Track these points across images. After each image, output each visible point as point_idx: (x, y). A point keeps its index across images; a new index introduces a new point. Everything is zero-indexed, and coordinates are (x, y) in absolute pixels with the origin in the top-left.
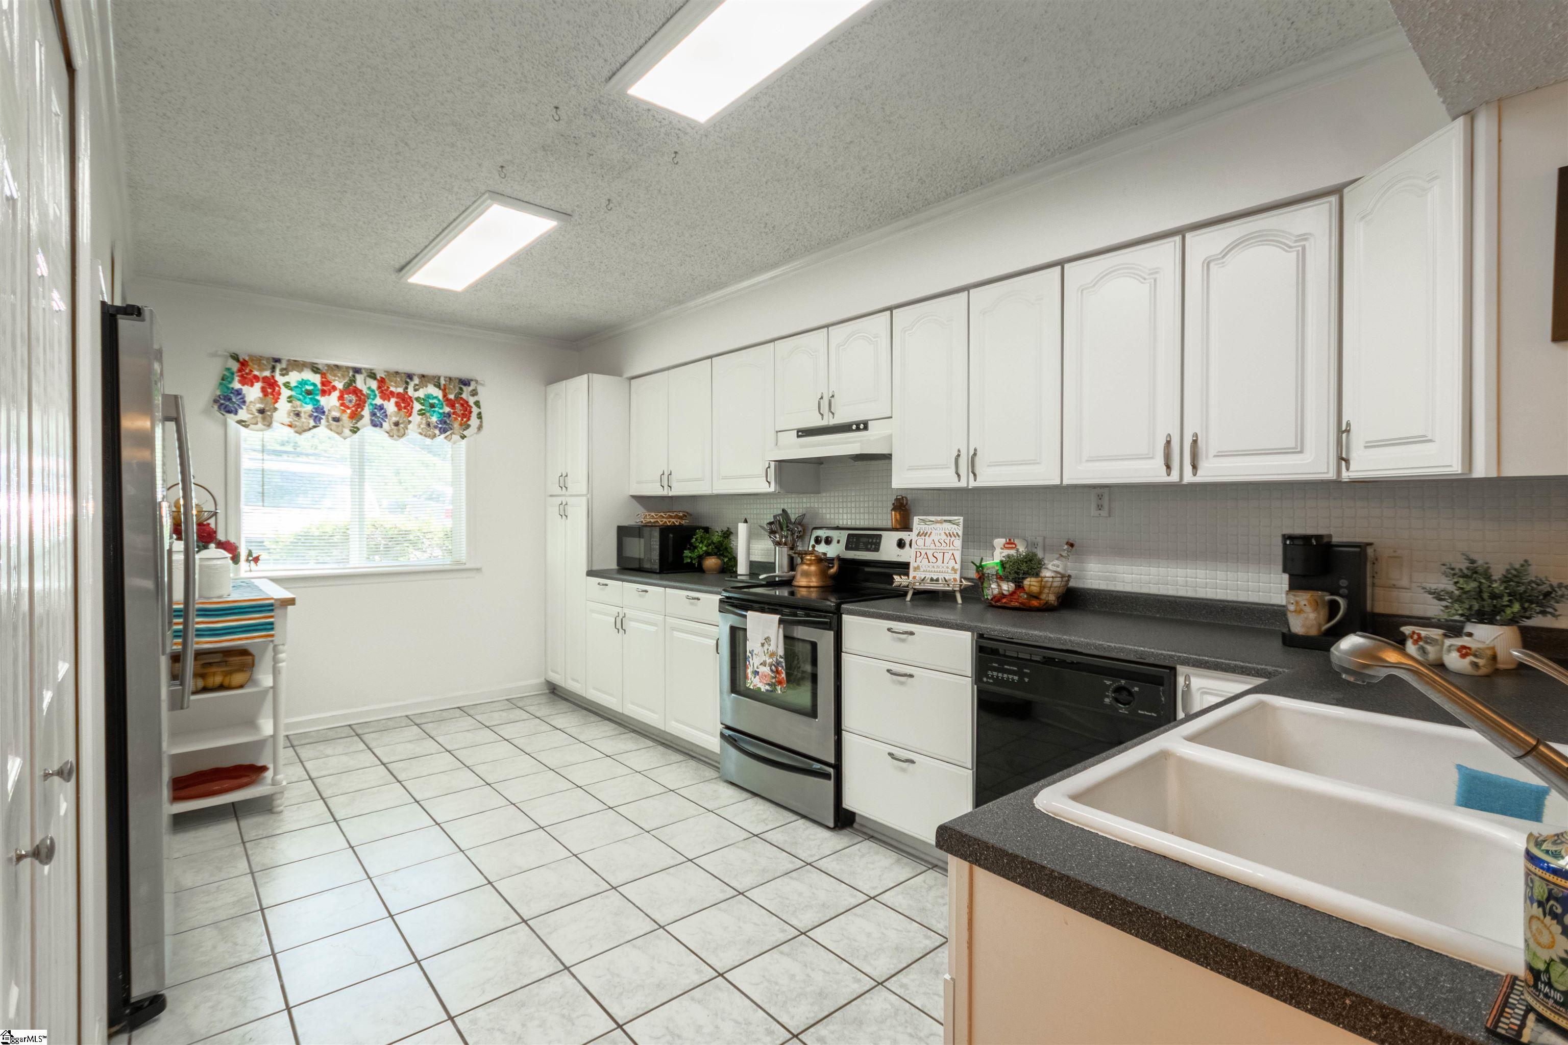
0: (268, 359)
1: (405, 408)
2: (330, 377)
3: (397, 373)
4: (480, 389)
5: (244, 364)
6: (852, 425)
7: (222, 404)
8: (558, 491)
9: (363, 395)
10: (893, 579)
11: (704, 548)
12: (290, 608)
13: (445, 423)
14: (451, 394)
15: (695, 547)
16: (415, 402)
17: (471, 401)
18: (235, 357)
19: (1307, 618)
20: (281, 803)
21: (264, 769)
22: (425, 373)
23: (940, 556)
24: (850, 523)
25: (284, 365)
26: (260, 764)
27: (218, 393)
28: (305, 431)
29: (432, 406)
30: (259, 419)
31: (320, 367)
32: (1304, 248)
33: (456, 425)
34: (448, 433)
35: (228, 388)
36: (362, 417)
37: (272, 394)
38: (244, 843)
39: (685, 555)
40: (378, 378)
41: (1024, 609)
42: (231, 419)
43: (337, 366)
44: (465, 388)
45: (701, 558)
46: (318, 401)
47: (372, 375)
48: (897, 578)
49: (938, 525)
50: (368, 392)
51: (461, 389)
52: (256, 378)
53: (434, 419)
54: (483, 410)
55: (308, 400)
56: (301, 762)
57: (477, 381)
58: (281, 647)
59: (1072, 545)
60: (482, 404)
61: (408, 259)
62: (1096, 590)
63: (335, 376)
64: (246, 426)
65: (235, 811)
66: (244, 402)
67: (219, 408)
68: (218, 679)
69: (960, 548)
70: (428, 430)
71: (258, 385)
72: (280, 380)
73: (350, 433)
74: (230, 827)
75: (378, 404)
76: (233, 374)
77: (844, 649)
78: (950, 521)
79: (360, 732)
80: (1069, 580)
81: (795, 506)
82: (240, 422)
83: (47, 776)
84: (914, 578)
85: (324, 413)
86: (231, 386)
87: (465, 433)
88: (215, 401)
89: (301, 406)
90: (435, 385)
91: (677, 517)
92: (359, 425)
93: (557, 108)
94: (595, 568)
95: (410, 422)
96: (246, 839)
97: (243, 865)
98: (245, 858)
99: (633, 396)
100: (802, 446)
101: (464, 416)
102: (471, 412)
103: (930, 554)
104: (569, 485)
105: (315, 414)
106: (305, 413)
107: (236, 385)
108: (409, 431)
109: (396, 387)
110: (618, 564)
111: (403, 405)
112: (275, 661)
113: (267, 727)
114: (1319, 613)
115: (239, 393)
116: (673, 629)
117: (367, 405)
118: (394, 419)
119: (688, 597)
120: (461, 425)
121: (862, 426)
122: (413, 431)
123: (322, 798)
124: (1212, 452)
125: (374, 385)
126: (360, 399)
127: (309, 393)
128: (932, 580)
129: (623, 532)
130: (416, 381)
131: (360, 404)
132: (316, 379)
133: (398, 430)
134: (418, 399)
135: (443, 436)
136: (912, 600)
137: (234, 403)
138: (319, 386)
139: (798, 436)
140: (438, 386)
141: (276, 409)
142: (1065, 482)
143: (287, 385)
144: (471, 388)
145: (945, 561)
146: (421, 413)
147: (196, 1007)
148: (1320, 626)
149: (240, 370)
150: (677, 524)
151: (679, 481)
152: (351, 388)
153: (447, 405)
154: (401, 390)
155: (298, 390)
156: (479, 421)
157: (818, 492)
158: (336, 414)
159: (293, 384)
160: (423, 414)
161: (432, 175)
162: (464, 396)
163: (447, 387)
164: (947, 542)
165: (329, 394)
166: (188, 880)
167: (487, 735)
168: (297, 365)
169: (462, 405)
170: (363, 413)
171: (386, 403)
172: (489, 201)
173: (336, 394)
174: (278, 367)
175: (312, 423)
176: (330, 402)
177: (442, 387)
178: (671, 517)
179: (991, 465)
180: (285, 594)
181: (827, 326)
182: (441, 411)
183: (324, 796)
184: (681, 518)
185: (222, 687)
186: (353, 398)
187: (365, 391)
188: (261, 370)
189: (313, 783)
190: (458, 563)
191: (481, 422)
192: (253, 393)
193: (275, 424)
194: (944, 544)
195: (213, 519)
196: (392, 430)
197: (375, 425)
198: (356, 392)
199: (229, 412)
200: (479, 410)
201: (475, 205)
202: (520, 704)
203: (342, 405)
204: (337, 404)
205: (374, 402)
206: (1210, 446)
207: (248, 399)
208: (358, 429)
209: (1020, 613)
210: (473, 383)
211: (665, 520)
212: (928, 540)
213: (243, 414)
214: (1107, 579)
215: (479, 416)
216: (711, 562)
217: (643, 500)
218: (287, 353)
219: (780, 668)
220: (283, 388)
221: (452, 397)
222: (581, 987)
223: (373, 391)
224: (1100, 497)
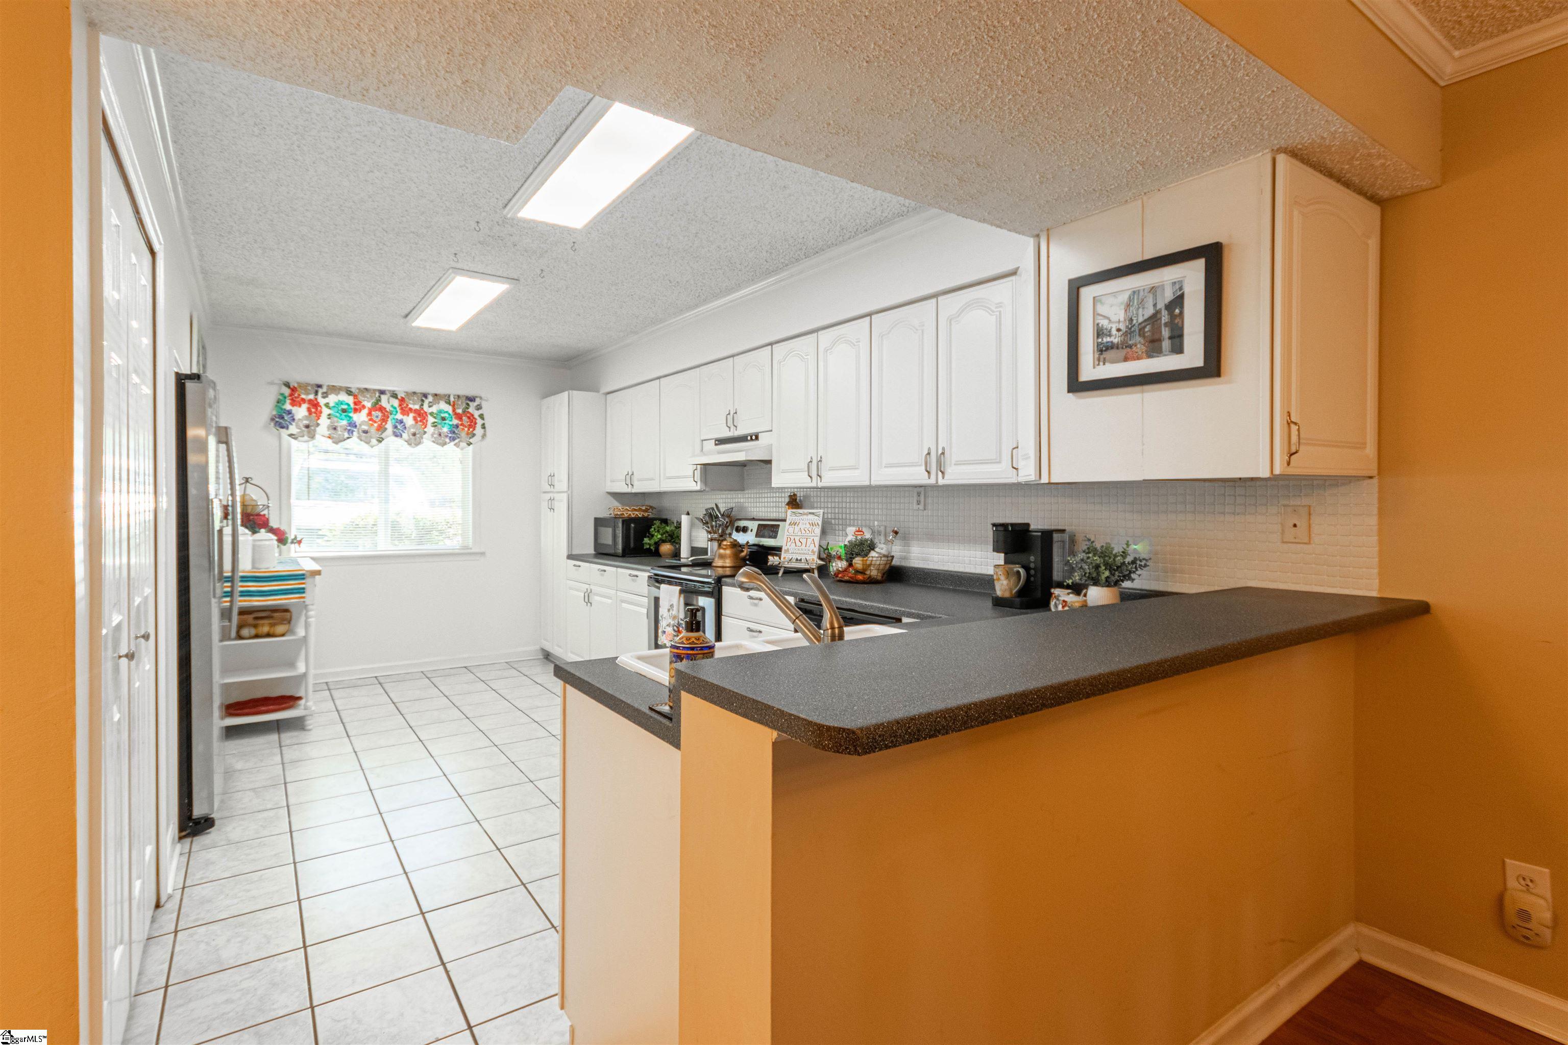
0: (312, 385)
1: (421, 421)
2: (361, 398)
3: (414, 393)
4: (484, 404)
5: (293, 390)
6: (747, 437)
7: (277, 422)
8: (548, 488)
9: (387, 411)
10: (768, 559)
11: (659, 536)
12: (317, 577)
13: (454, 432)
14: (459, 408)
15: (653, 536)
16: (429, 416)
17: (476, 414)
18: (287, 385)
19: (1002, 584)
20: (310, 723)
21: (300, 698)
22: (438, 392)
23: (804, 541)
24: (762, 515)
25: (324, 390)
26: (298, 695)
27: (274, 413)
28: (341, 441)
29: (444, 419)
30: (305, 433)
31: (353, 390)
32: (1000, 312)
33: (463, 434)
34: (457, 441)
35: (282, 409)
36: (386, 429)
37: (315, 413)
38: (281, 747)
39: (644, 542)
40: (399, 397)
41: (852, 582)
42: (283, 431)
43: (366, 389)
44: (471, 403)
45: (657, 544)
46: (350, 417)
47: (394, 395)
48: (770, 558)
49: (805, 517)
50: (392, 409)
51: (468, 404)
52: (303, 400)
53: (445, 430)
54: (486, 422)
55: (343, 417)
56: (333, 700)
57: (481, 398)
58: (311, 607)
59: (896, 533)
60: (485, 417)
61: (409, 310)
62: (915, 568)
63: (365, 397)
64: (296, 439)
65: (278, 727)
66: (294, 420)
67: (275, 425)
68: (266, 629)
69: (819, 535)
70: (440, 440)
71: (305, 406)
72: (322, 401)
73: (377, 442)
74: (274, 737)
75: (399, 418)
76: (285, 398)
77: (723, 613)
78: (813, 513)
79: (382, 681)
80: (892, 560)
81: (724, 501)
82: (291, 435)
83: (137, 638)
84: (784, 558)
85: (356, 426)
86: (284, 407)
87: (471, 440)
88: (272, 419)
89: (337, 422)
90: (446, 402)
91: (640, 510)
92: (383, 436)
93: (478, 222)
94: (574, 553)
95: (425, 433)
96: (283, 744)
97: (278, 758)
98: (279, 756)
99: (609, 409)
100: (720, 452)
101: (470, 426)
102: (476, 423)
103: (797, 539)
104: (556, 483)
105: (349, 428)
106: (341, 427)
107: (288, 406)
108: (424, 440)
109: (414, 404)
110: (595, 549)
111: (419, 419)
112: (307, 617)
113: (301, 668)
114: (1009, 581)
115: (289, 412)
116: (623, 601)
117: (389, 420)
118: (413, 430)
119: (630, 575)
120: (468, 434)
121: (754, 437)
122: (427, 443)
123: (342, 723)
124: (953, 462)
125: (396, 403)
126: (384, 415)
127: (344, 411)
128: (797, 560)
129: (599, 523)
130: (430, 399)
131: (385, 420)
132: (350, 400)
133: (415, 439)
134: (432, 414)
135: (453, 443)
136: (782, 576)
137: (286, 421)
138: (352, 406)
139: (716, 445)
140: (448, 403)
141: (318, 425)
142: (873, 483)
143: (327, 405)
144: (476, 404)
145: (808, 545)
146: (434, 425)
147: (234, 828)
148: (1011, 590)
149: (291, 395)
150: (640, 516)
151: (639, 480)
152: (377, 407)
153: (456, 418)
154: (417, 407)
155: (336, 410)
156: (483, 430)
157: (742, 489)
158: (365, 427)
159: (331, 405)
160: (436, 426)
161: (408, 260)
162: (470, 410)
163: (456, 403)
164: (810, 530)
165: (360, 412)
166: (239, 766)
167: (481, 686)
168: (334, 389)
169: (469, 418)
170: (386, 426)
171: (405, 418)
172: (453, 275)
173: (365, 412)
174: (320, 391)
175: (346, 435)
176: (361, 418)
177: (452, 403)
178: (635, 510)
179: (832, 469)
180: (315, 567)
181: (733, 356)
182: (451, 423)
183: (344, 721)
184: (644, 511)
185: (268, 635)
186: (379, 414)
187: (388, 408)
188: (308, 394)
189: (339, 714)
190: (467, 548)
191: (485, 431)
192: (301, 412)
193: (317, 436)
194: (808, 532)
195: (267, 510)
196: (410, 439)
197: (396, 436)
198: (381, 409)
199: (282, 427)
200: (482, 422)
201: (445, 276)
202: (515, 666)
203: (370, 420)
204: (366, 419)
205: (396, 417)
206: (953, 456)
207: (297, 417)
208: (383, 439)
209: (848, 585)
210: (478, 400)
211: (630, 512)
212: (797, 528)
213: (293, 429)
214: (924, 559)
215: (483, 427)
216: (666, 548)
217: (616, 495)
218: (327, 380)
219: (681, 629)
220: (324, 407)
221: (460, 411)
222: (482, 831)
223: (395, 408)
224: (919, 494)
